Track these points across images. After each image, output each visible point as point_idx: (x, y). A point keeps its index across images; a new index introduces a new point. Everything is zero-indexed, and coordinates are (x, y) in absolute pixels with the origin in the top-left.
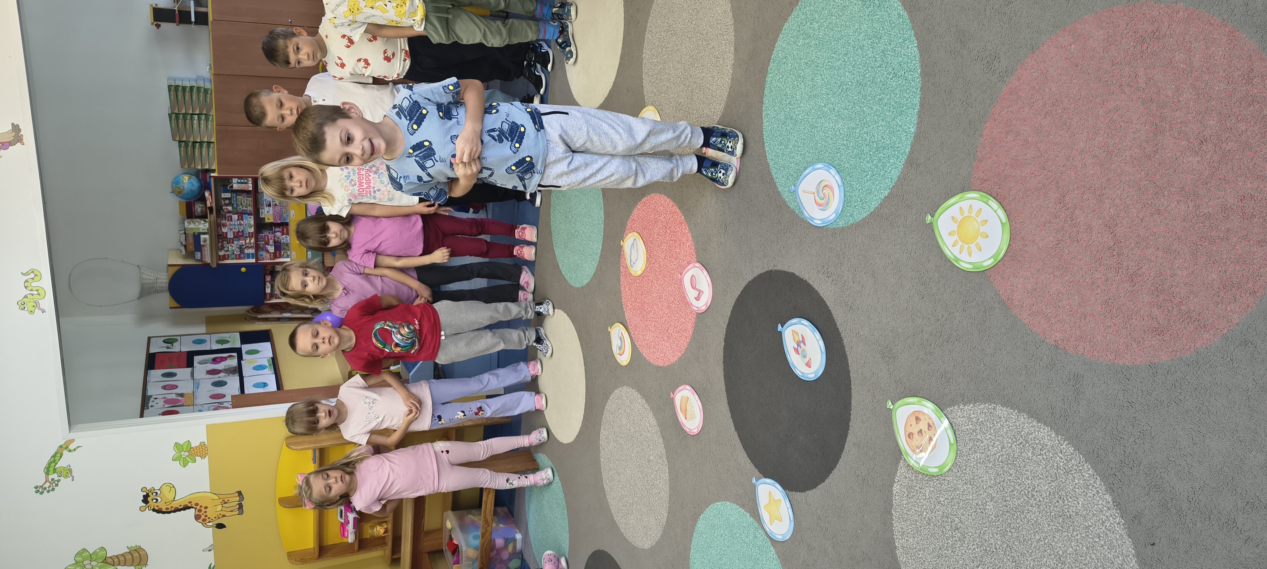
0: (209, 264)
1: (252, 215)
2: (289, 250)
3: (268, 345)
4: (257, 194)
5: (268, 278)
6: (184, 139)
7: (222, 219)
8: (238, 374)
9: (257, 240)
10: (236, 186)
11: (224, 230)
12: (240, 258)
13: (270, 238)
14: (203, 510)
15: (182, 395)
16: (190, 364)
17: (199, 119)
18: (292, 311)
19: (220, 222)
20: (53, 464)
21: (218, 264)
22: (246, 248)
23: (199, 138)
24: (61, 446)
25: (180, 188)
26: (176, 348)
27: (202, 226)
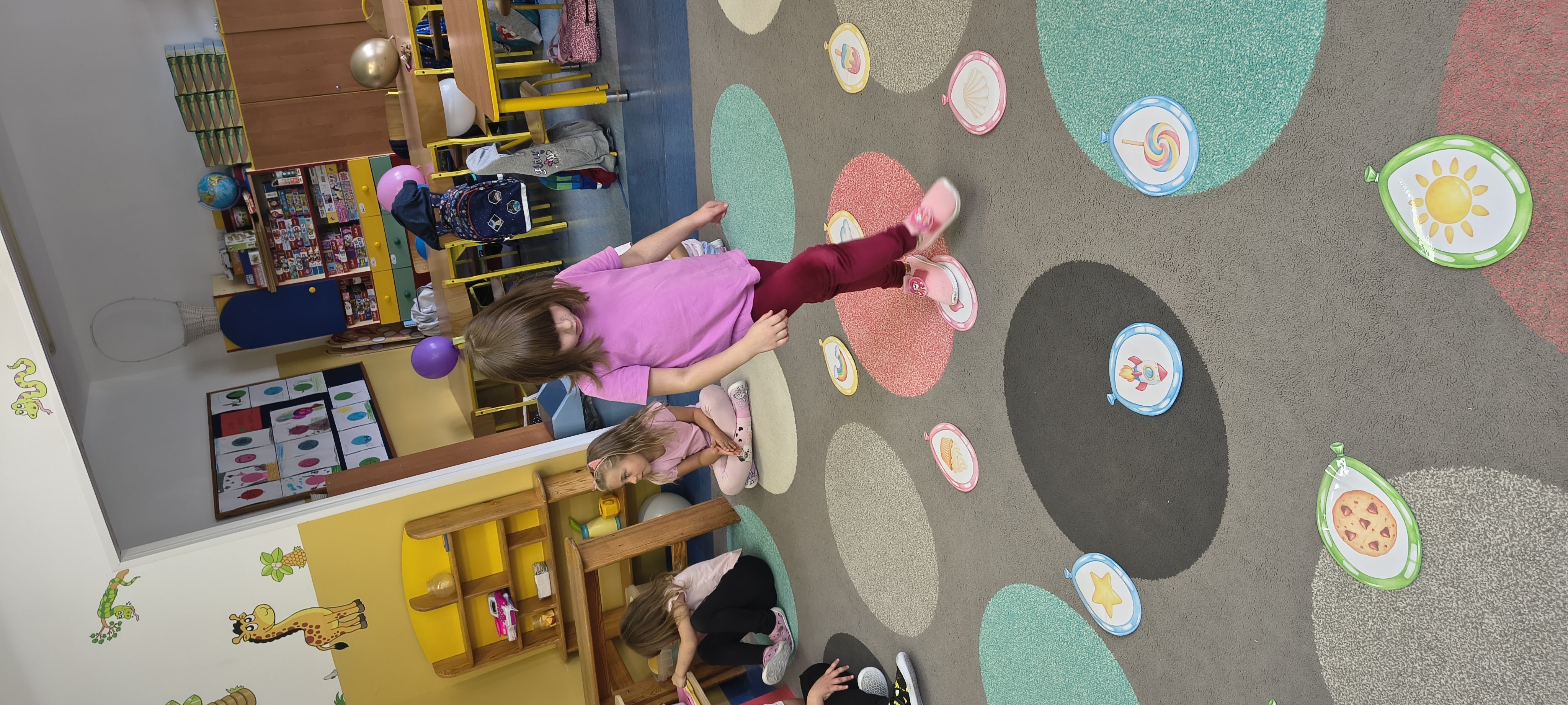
0: (266, 288)
1: (309, 216)
2: (366, 256)
3: (361, 384)
4: (311, 188)
5: (346, 296)
6: (203, 128)
7: (273, 228)
8: (330, 429)
9: (322, 249)
10: (281, 182)
11: (278, 241)
12: (305, 275)
13: (338, 244)
14: (315, 630)
15: (262, 467)
16: (266, 423)
17: (217, 98)
18: (385, 334)
19: (270, 232)
20: (108, 605)
21: (278, 287)
22: (310, 260)
23: (222, 124)
24: (113, 581)
25: (209, 195)
26: (245, 403)
27: (247, 240)
